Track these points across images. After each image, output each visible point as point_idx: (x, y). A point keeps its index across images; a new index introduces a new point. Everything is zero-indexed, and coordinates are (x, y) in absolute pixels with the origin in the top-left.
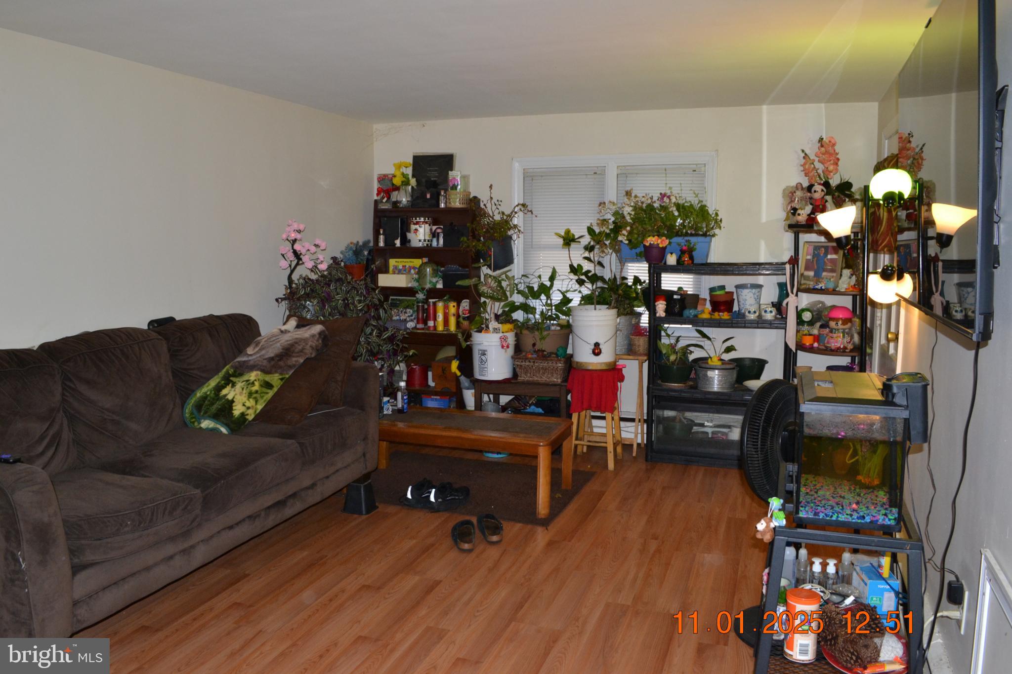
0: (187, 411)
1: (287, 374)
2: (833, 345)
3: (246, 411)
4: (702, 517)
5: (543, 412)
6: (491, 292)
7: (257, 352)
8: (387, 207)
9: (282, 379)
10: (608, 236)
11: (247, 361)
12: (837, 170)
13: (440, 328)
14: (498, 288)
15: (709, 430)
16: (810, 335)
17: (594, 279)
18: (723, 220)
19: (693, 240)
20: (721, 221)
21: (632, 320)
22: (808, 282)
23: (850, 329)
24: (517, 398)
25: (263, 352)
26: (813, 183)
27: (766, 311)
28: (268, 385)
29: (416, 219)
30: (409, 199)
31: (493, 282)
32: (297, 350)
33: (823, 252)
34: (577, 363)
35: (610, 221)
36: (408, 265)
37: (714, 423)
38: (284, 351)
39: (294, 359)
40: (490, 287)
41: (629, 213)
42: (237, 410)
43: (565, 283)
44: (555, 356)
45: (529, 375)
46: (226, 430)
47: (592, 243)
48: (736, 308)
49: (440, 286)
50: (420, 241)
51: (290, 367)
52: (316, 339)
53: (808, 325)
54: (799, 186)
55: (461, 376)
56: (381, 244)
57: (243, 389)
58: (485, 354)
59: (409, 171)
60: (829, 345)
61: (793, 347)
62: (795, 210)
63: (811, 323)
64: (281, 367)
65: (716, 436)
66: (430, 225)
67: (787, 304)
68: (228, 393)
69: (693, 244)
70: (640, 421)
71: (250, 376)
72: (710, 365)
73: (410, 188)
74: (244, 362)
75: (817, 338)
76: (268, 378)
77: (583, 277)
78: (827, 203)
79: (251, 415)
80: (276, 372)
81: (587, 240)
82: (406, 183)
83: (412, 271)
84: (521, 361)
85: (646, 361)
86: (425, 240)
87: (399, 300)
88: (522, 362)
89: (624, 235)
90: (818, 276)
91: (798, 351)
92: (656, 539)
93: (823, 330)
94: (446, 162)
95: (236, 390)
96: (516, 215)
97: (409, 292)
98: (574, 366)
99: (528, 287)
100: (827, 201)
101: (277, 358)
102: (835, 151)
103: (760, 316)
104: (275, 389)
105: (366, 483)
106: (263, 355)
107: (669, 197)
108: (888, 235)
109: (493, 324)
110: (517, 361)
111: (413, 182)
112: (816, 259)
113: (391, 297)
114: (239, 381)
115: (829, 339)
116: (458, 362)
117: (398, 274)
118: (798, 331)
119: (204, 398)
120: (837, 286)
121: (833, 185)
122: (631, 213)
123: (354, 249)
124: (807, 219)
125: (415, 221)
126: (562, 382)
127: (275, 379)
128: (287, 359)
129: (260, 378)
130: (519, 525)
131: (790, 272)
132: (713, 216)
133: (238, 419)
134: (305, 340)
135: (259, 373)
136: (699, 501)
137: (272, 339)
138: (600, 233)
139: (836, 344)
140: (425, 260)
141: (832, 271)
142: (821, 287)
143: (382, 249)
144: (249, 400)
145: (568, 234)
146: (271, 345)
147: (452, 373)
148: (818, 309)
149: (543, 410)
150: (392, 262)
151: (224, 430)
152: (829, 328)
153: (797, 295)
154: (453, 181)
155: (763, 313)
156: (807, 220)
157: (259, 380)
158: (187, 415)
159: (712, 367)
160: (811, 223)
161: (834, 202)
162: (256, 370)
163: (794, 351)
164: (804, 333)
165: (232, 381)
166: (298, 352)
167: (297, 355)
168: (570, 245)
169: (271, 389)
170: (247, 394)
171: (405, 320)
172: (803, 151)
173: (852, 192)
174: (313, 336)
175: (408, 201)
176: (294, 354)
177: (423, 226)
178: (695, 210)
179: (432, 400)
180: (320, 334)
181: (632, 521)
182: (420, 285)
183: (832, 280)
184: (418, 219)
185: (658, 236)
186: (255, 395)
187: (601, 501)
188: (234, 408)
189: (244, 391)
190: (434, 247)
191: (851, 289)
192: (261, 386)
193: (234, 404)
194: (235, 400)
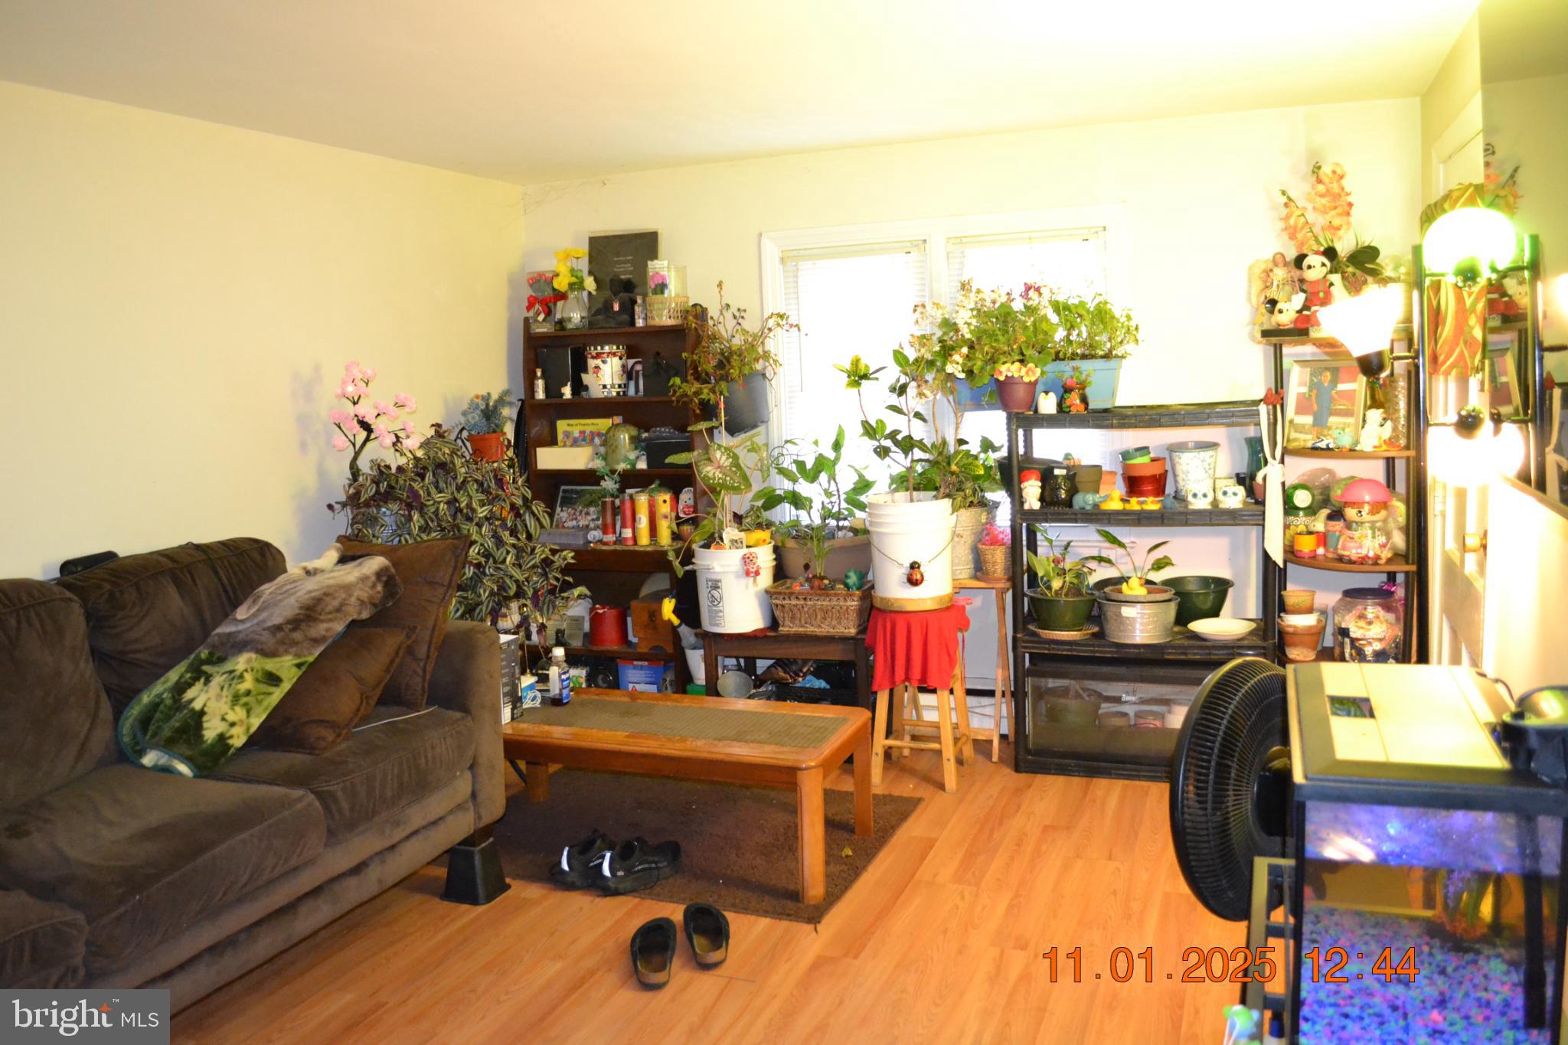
0: (125, 731)
1: (310, 654)
2: (1353, 553)
3: (228, 731)
4: (1115, 893)
5: (828, 687)
6: (720, 476)
7: (254, 615)
8: (545, 330)
9: (299, 666)
10: (931, 364)
11: (235, 632)
12: (1349, 224)
13: (644, 540)
14: (734, 469)
15: (1130, 710)
16: (1310, 533)
17: (907, 445)
18: (1139, 327)
19: (1086, 366)
20: (1137, 328)
21: (980, 516)
22: (1302, 436)
23: (1385, 521)
24: (780, 663)
25: (264, 615)
26: (1305, 252)
27: (1225, 493)
28: (273, 679)
29: (596, 349)
30: (585, 314)
31: (724, 458)
32: (330, 608)
33: (1329, 378)
34: (882, 599)
35: (935, 338)
36: (588, 429)
37: (1139, 695)
38: (302, 612)
39: (323, 626)
40: (719, 467)
41: (966, 323)
42: (211, 730)
43: (859, 454)
44: (842, 586)
45: (797, 622)
46: (190, 768)
47: (903, 379)
48: (1170, 489)
49: (642, 465)
50: (605, 387)
51: (316, 641)
52: (370, 584)
53: (1306, 515)
54: (1279, 260)
55: (680, 625)
56: (540, 395)
57: (222, 688)
58: (718, 587)
59: (584, 265)
60: (1346, 553)
61: (1278, 557)
62: (1273, 303)
63: (1311, 511)
64: (295, 643)
65: (1142, 721)
66: (621, 358)
67: (1264, 479)
68: (199, 696)
69: (1085, 373)
70: (1003, 695)
71: (238, 663)
72: (1126, 596)
73: (585, 294)
74: (230, 634)
75: (1323, 539)
76: (270, 665)
77: (888, 443)
78: (1332, 288)
79: (238, 737)
80: (287, 652)
81: (893, 374)
82: (577, 285)
83: (597, 441)
84: (781, 597)
85: (1008, 589)
86: (613, 386)
87: (577, 492)
88: (784, 599)
89: (958, 363)
90: (1320, 423)
91: (1289, 565)
92: (1024, 947)
93: (1334, 523)
94: (646, 244)
95: (210, 690)
96: (771, 335)
97: (590, 477)
98: (877, 604)
99: (795, 462)
100: (1332, 284)
101: (290, 626)
102: (1343, 189)
103: (1215, 503)
104: (286, 686)
105: (483, 845)
106: (264, 621)
107: (1038, 290)
108: (1457, 344)
109: (730, 533)
110: (776, 598)
111: (590, 284)
112: (1315, 391)
113: (563, 487)
114: (218, 672)
115: (1345, 541)
116: (674, 601)
117: (571, 446)
118: (1286, 527)
119: (155, 706)
120: (1357, 442)
121: (1343, 255)
122: (969, 321)
123: (483, 407)
124: (1297, 319)
125: (594, 353)
126: (858, 633)
127: (287, 668)
128: (310, 626)
129: (256, 665)
130: (764, 922)
131: (1269, 419)
132: (1122, 320)
133: (213, 745)
134: (347, 588)
135: (253, 656)
136: (1110, 858)
137: (284, 589)
138: (916, 360)
139: (1359, 551)
140: (618, 420)
141: (1349, 413)
142: (1328, 445)
143: (541, 403)
144: (233, 709)
145: (857, 365)
146: (280, 601)
147: (665, 621)
148: (1323, 484)
149: (827, 682)
150: (562, 426)
151: (183, 768)
152: (1345, 520)
153: (1282, 461)
154: (655, 279)
155: (1220, 496)
156: (1296, 321)
157: (252, 670)
158: (126, 739)
159: (1128, 599)
160: (1303, 326)
161: (1345, 286)
162: (248, 651)
163: (1282, 566)
164: (1299, 530)
165: (205, 673)
166: (330, 613)
167: (330, 616)
168: (860, 384)
169: (277, 685)
170: (230, 698)
171: (587, 526)
172: (1284, 193)
173: (1378, 264)
174: (364, 579)
175: (582, 318)
176: (322, 617)
177: (609, 360)
178: (1088, 311)
179: (635, 667)
180: (379, 574)
181: (979, 908)
182: (607, 464)
183: (1347, 430)
184: (599, 348)
185: (1021, 361)
186: (244, 700)
187: (926, 861)
188: (205, 725)
189: (225, 692)
190: (632, 397)
191: (1384, 447)
192: (257, 680)
193: (205, 718)
194: (206, 709)
